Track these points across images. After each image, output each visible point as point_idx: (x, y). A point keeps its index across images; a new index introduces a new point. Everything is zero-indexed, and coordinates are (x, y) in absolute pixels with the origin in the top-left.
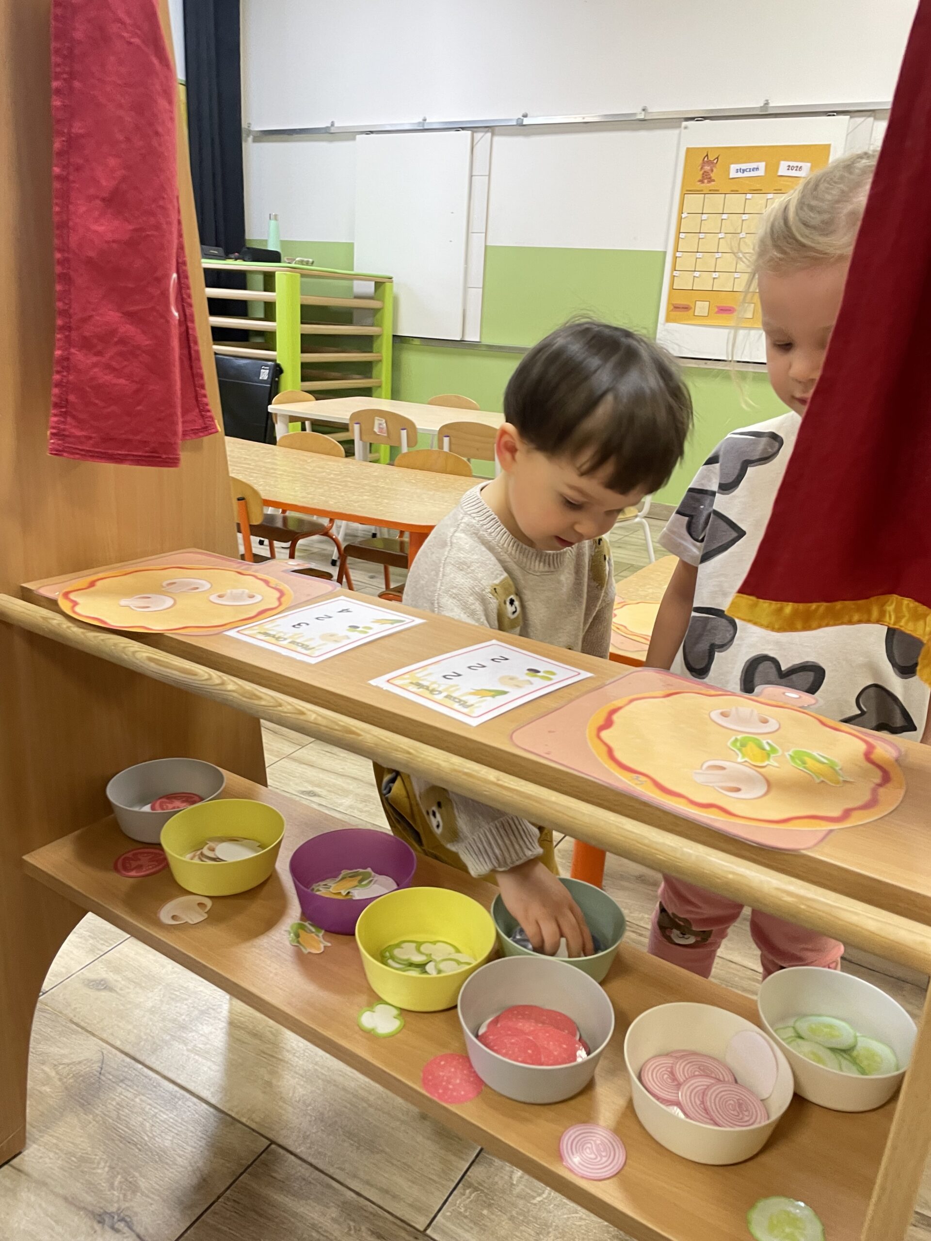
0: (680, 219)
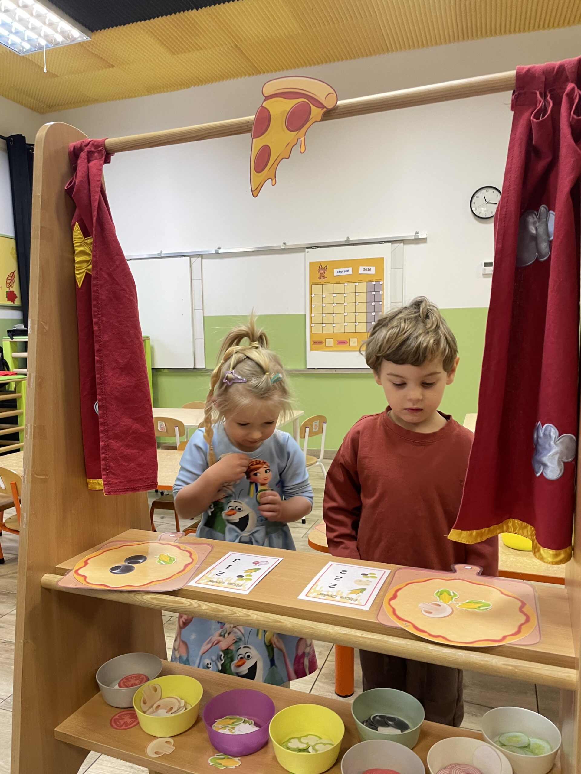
0: (311, 298)
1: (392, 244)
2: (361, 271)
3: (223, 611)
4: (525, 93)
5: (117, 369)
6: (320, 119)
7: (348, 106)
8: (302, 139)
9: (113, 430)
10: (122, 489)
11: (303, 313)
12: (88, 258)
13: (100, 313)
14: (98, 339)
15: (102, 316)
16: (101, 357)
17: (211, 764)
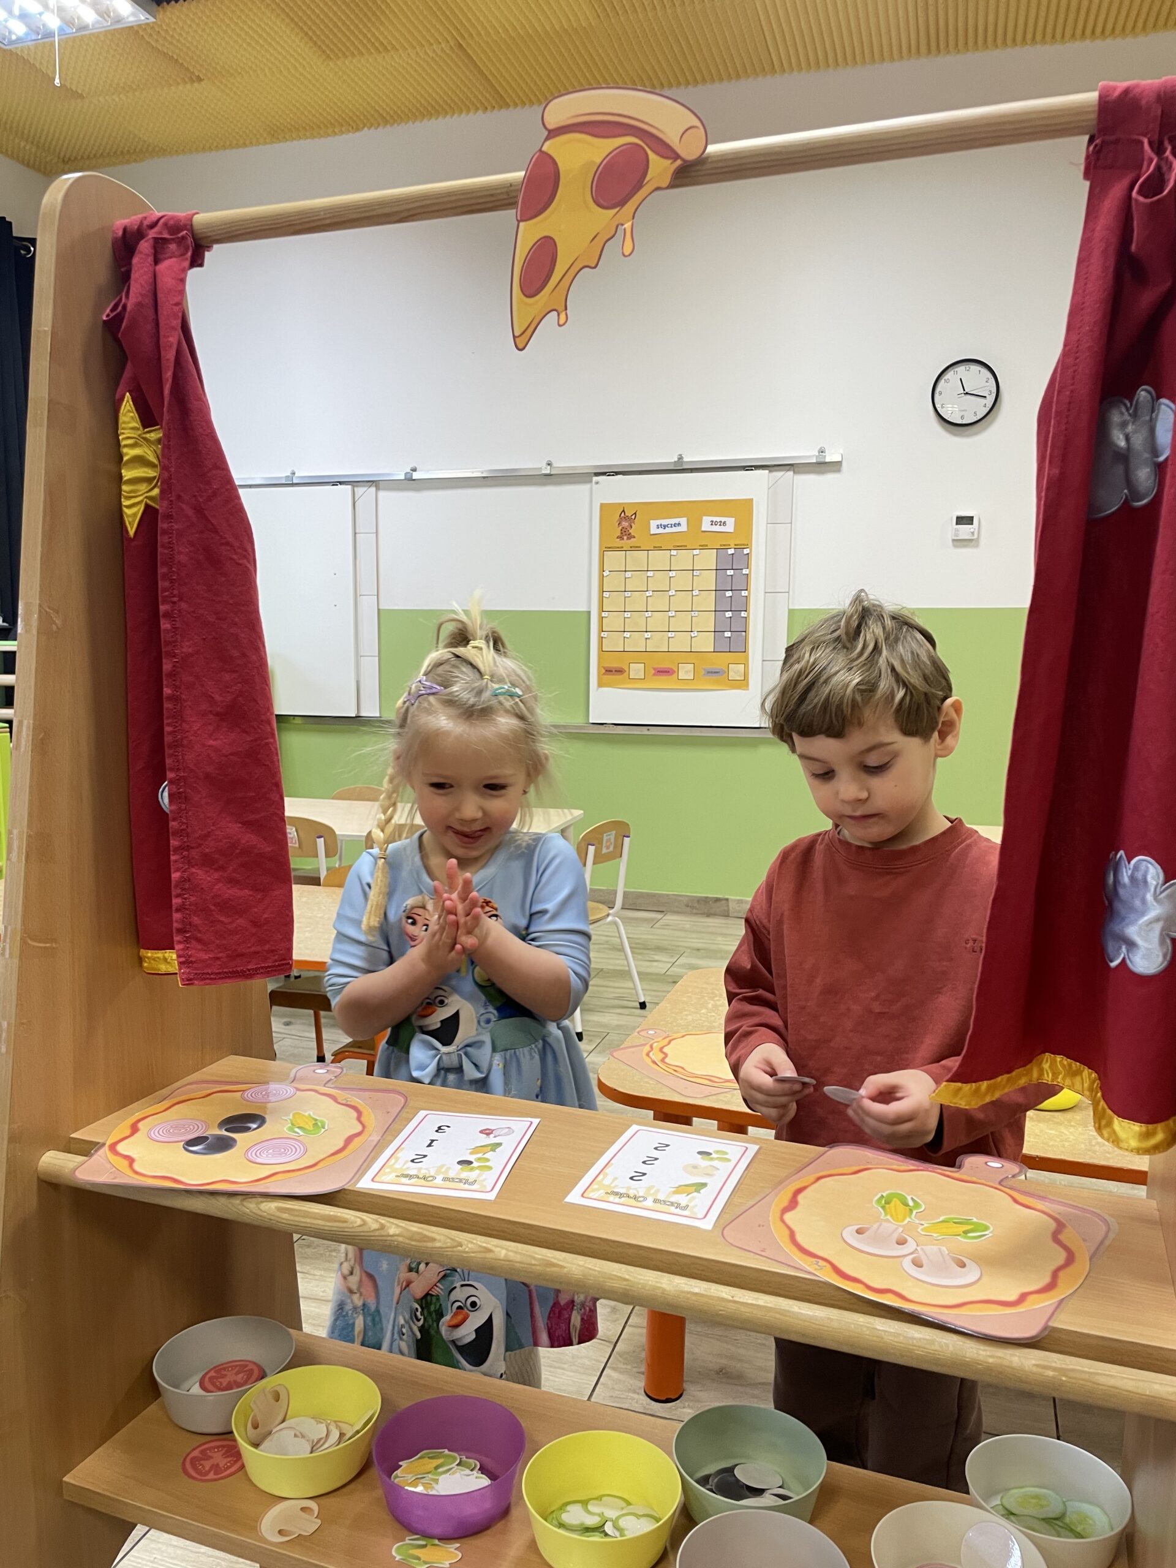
0: (602, 578)
1: (770, 471)
2: (706, 525)
3: (433, 1240)
4: (1116, 142)
5: (211, 717)
6: (666, 182)
7: (730, 157)
8: (628, 226)
9: (200, 845)
10: (216, 974)
11: (584, 608)
12: (151, 473)
13: (176, 592)
14: (169, 648)
15: (181, 599)
16: (176, 688)
17: (398, 1558)
